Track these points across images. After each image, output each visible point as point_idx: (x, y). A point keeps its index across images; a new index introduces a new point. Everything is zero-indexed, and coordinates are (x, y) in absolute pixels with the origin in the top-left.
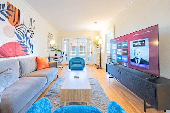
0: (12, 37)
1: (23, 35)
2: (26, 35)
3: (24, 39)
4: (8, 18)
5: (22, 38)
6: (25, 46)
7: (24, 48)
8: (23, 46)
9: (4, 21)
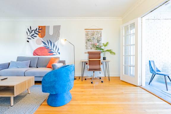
0: (40, 44)
1: (48, 41)
2: (50, 41)
3: (48, 44)
4: (38, 34)
5: (47, 43)
6: (50, 49)
7: (48, 50)
8: (48, 49)
9: (36, 37)
